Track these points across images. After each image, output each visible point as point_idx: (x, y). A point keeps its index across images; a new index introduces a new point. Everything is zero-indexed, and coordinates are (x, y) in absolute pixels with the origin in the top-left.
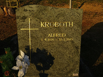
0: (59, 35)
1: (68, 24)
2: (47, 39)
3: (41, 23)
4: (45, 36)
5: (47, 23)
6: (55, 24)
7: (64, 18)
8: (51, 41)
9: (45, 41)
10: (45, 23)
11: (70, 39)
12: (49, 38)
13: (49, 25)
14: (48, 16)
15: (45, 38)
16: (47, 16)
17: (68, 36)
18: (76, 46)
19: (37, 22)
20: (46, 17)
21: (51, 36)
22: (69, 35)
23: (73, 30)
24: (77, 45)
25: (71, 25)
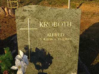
0: (58, 35)
1: (66, 24)
2: (46, 39)
3: (40, 23)
4: (44, 35)
5: (46, 23)
6: (54, 24)
7: (63, 18)
8: (49, 41)
9: (44, 41)
10: (43, 23)
11: (68, 39)
12: (48, 37)
13: (48, 25)
14: (47, 16)
15: (44, 38)
16: (45, 16)
18: (75, 46)
19: (36, 22)
20: (45, 17)
21: (50, 35)
22: (67, 35)
23: (71, 30)
25: (69, 25)
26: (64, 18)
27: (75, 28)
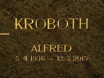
0: (56, 49)
1: (77, 23)
2: (29, 58)
3: (16, 20)
4: (26, 50)
5: (29, 21)
6: (48, 24)
7: (68, 10)
8: (37, 62)
9: (25, 62)
10: (23, 21)
11: (82, 58)
12: (34, 53)
13: (33, 25)
14: (31, 4)
15: (24, 55)
16: (28, 3)
17: (76, 51)
18: (97, 75)
19: (6, 18)
20: (27, 7)
21: (38, 49)
22: (79, 48)
23: (88, 37)
24: (98, 71)
25: (83, 26)
26: (71, 9)
27: (97, 33)
